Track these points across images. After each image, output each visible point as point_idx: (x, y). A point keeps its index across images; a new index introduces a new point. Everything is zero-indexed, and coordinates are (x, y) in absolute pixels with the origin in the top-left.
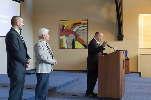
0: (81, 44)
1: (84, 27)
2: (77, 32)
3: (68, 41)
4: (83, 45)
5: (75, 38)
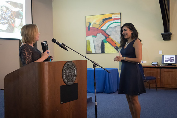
1: (116, 23)
2: (107, 30)
3: (96, 43)
5: (105, 39)
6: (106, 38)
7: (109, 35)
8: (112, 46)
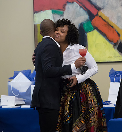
0: (110, 41)
4: (115, 45)
5: (87, 21)
6: (92, 16)
7: (99, 9)
8: (107, 42)
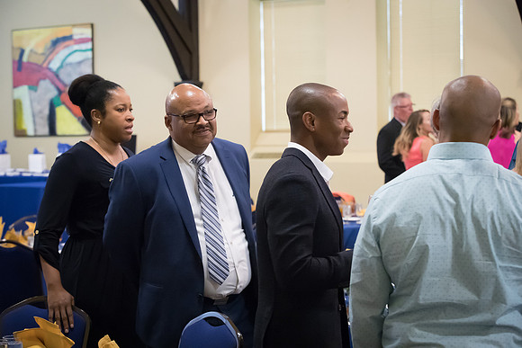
1: (81, 51)
2: (62, 71)
3: (38, 108)
